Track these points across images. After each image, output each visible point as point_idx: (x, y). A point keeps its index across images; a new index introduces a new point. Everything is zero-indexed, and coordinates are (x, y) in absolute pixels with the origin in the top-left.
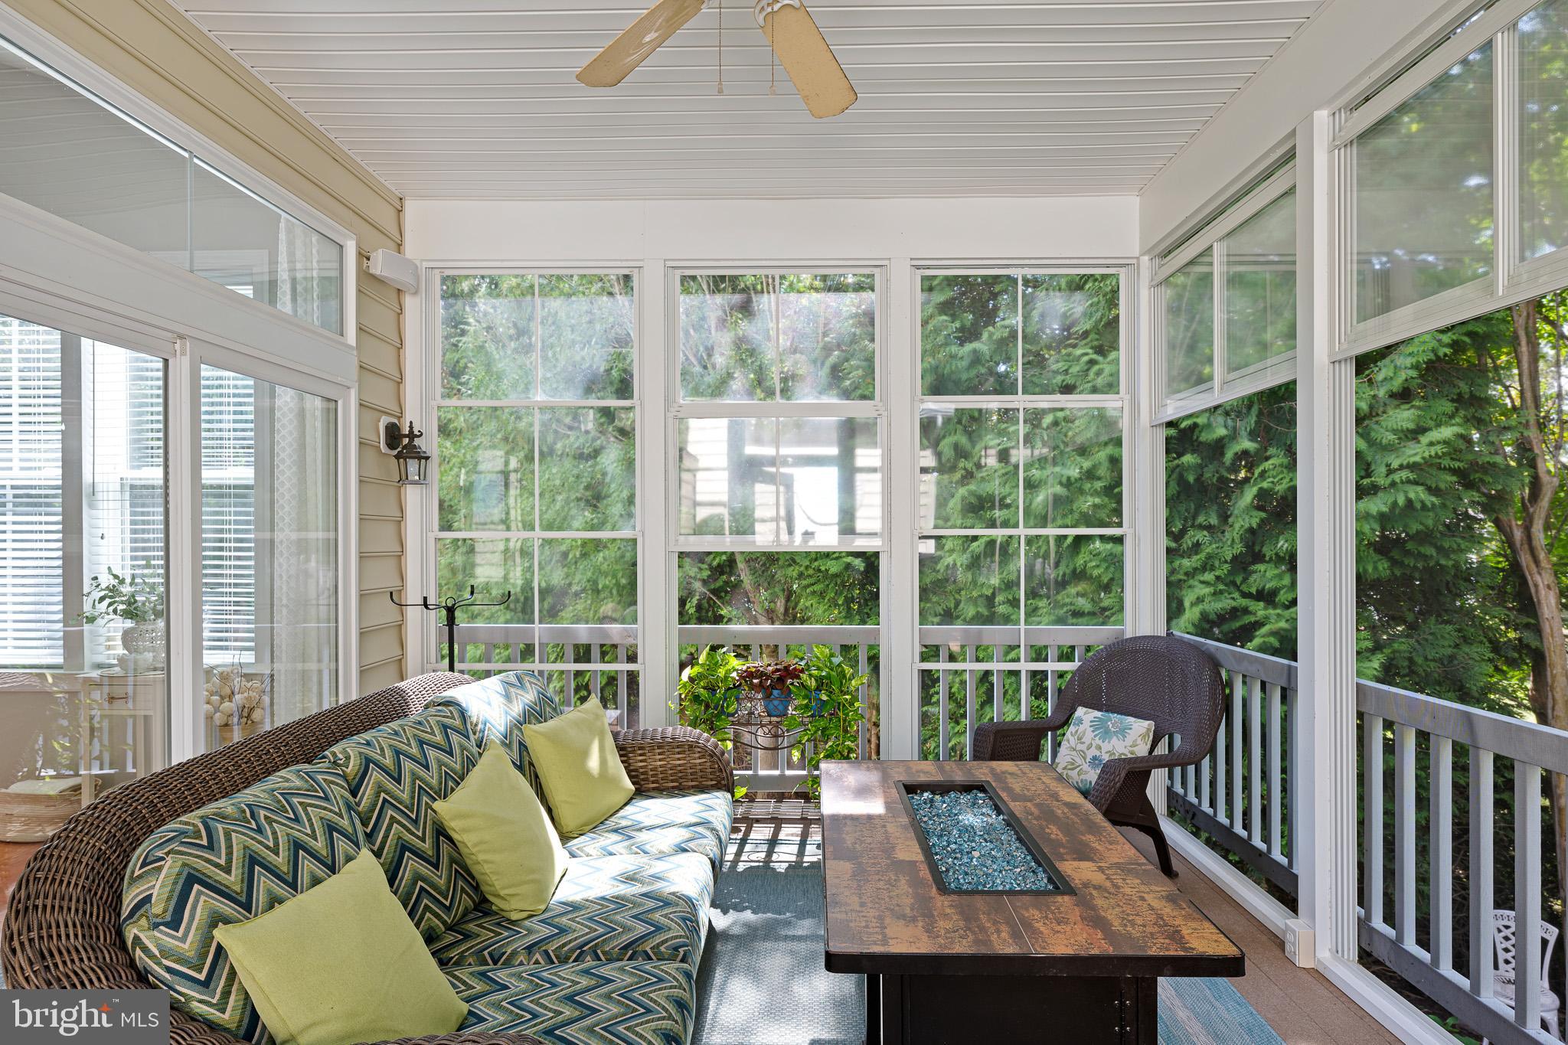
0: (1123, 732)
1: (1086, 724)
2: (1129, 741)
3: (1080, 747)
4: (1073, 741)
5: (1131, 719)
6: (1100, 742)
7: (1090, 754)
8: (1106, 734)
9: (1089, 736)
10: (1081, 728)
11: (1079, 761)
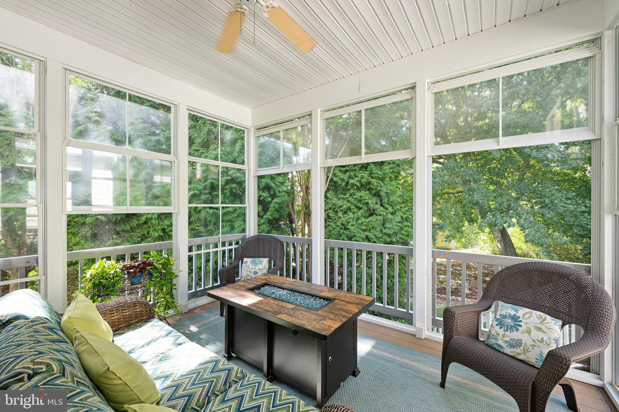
0: (261, 263)
1: (249, 263)
2: (263, 265)
3: (249, 270)
4: (246, 269)
5: (262, 259)
6: (255, 267)
7: (253, 271)
8: (256, 264)
9: (251, 266)
10: (248, 264)
11: (250, 274)
